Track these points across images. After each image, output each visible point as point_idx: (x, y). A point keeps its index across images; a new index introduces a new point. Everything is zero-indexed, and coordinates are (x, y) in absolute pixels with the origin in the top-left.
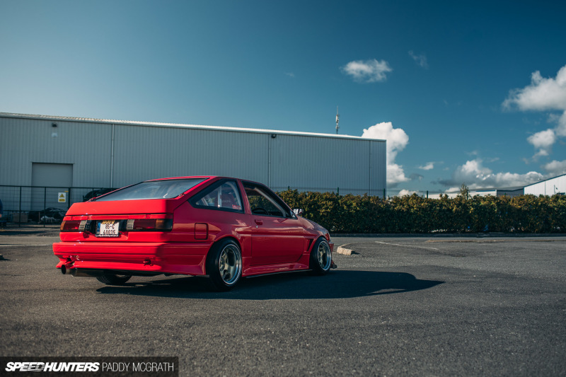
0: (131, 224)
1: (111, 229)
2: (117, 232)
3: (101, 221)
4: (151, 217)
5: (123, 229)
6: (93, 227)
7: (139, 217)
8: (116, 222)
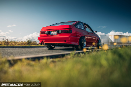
0: (60, 31)
1: (54, 33)
2: (56, 34)
3: (51, 31)
4: (66, 29)
5: (58, 33)
6: (49, 33)
7: (63, 30)
8: (56, 31)
